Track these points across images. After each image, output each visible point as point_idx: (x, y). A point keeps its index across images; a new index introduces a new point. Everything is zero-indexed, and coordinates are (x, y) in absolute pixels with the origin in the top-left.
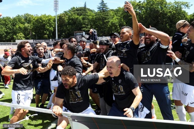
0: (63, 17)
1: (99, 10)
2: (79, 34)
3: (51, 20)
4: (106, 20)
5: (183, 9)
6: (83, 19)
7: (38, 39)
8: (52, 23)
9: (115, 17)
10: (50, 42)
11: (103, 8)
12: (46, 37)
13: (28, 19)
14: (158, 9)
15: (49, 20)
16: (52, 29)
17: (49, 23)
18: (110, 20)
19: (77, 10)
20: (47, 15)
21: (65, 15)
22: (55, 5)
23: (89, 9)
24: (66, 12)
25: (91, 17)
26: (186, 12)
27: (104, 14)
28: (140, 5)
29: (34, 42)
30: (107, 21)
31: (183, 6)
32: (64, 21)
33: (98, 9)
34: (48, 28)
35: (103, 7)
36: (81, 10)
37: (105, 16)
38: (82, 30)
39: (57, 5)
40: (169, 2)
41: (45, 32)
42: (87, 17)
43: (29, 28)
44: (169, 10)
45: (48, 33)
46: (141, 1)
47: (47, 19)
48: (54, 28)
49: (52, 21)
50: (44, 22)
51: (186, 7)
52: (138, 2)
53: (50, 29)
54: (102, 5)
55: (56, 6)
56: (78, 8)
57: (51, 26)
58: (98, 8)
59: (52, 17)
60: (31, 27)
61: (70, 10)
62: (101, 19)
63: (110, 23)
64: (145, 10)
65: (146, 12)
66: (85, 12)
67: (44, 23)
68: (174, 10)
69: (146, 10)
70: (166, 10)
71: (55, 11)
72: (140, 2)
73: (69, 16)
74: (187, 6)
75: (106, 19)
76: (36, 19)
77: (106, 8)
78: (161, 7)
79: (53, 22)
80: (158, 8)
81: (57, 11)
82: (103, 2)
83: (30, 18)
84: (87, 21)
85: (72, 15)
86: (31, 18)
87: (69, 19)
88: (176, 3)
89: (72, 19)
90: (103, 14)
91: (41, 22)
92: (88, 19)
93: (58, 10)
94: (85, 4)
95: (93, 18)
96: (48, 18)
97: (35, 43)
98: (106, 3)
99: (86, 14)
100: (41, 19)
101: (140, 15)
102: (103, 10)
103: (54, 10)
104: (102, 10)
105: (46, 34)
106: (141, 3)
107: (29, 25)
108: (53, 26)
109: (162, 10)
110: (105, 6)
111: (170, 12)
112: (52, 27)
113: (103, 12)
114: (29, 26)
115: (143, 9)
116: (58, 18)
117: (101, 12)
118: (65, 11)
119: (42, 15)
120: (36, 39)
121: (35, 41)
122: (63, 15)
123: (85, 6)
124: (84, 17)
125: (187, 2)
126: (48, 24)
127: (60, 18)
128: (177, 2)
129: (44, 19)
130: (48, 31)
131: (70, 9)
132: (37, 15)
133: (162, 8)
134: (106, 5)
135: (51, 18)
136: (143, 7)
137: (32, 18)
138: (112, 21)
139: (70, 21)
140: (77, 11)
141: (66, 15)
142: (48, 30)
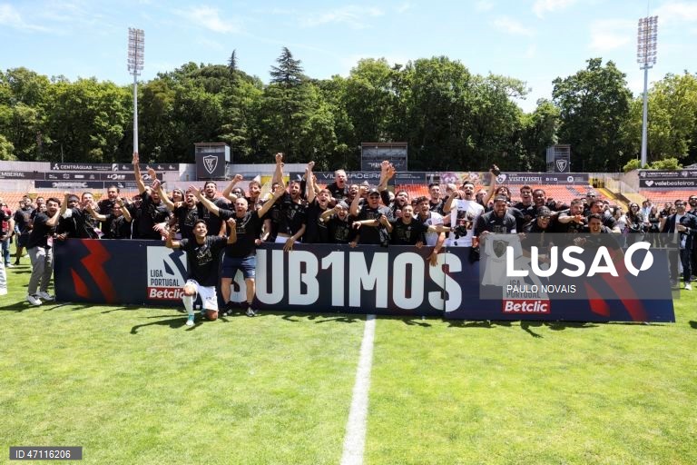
0: (158, 95)
1: (277, 81)
2: (210, 151)
3: (115, 102)
4: (295, 112)
5: (511, 99)
6: (226, 104)
7: (68, 161)
8: (118, 111)
9: (324, 106)
10: (110, 175)
11: (288, 75)
12: (97, 157)
13: (25, 89)
14: (445, 92)
15: (109, 99)
16: (118, 129)
17: (108, 110)
18: (309, 114)
19: (206, 73)
20: (100, 81)
21: (163, 87)
22: (133, 52)
23: (242, 75)
24: (164, 77)
25: (250, 100)
26: (519, 106)
27: (290, 93)
28: (398, 76)
29: (52, 169)
30: (300, 115)
31: (509, 91)
32: (159, 105)
33: (272, 78)
34: (105, 124)
35: (288, 71)
36: (217, 76)
37: (295, 99)
38: (219, 140)
39: (140, 52)
40: (476, 75)
41: (94, 138)
42: (239, 99)
43: (33, 119)
44: (476, 96)
45: (104, 142)
46: (401, 66)
47: (100, 95)
48: (124, 126)
49: (119, 103)
50: (91, 104)
51: (517, 93)
52: (393, 66)
53: (113, 129)
54: (286, 67)
55: (135, 55)
56: (206, 69)
57: (113, 119)
58: (273, 74)
59: (118, 89)
60: (39, 118)
61: (181, 73)
62: (279, 107)
63: (308, 125)
64: (410, 92)
65: (414, 95)
66: (231, 83)
67: (91, 107)
68: (487, 99)
69: (413, 90)
70: (468, 97)
71: (132, 70)
72: (397, 67)
73: (179, 92)
74: (520, 90)
75: (295, 108)
76: (60, 92)
77: (298, 76)
78: (454, 85)
79: (121, 107)
80: (447, 89)
81: (138, 72)
82: (289, 55)
83: (34, 86)
84: (236, 111)
85: (188, 91)
86: (39, 85)
87: (178, 101)
88: (494, 79)
89: (189, 102)
90: (288, 94)
91: (78, 104)
92: (240, 106)
93: (142, 68)
94: (233, 57)
95: (255, 103)
96: (106, 93)
97: (56, 174)
98: (298, 62)
99: (236, 89)
100: (79, 93)
101: (396, 106)
102: (287, 80)
103: (129, 68)
104: (284, 80)
105: (97, 147)
106: (402, 69)
107: (33, 110)
108: (123, 122)
109: (456, 97)
110: (295, 68)
111: (478, 103)
112: (120, 123)
113: (290, 87)
114: (31, 113)
115: (405, 89)
116: (141, 95)
117: (283, 89)
118: (164, 72)
119: (84, 78)
120: (59, 161)
121: (59, 166)
122: (159, 87)
123: (233, 63)
124: (229, 97)
125: (520, 80)
126: (105, 113)
127: (148, 96)
128: (495, 77)
129: (91, 94)
130: (104, 136)
131: (179, 68)
132: (61, 77)
133: (457, 90)
134: (300, 65)
135: (114, 94)
136: (407, 82)
137: (44, 85)
138: (316, 116)
139: (182, 108)
140: (204, 79)
141: (166, 88)
142: (103, 131)
